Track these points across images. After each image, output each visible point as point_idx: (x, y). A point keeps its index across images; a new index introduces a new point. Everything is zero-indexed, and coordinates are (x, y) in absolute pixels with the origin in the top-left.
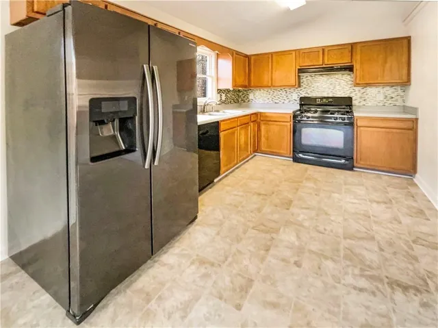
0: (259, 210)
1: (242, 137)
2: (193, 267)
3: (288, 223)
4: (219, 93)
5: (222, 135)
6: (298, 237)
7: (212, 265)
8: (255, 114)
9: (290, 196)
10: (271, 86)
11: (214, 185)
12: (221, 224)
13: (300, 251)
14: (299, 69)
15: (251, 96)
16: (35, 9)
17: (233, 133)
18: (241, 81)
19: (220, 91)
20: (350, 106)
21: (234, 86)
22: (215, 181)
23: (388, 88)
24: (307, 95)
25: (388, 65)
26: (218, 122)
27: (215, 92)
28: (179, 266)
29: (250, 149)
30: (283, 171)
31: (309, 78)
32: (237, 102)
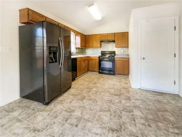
0: (88, 85)
1: (84, 64)
2: (71, 96)
3: (95, 87)
4: (76, 49)
5: (78, 62)
6: (97, 89)
7: (76, 95)
8: (88, 57)
9: (97, 82)
10: (92, 47)
11: (75, 80)
12: (78, 88)
13: (97, 92)
14: (101, 41)
15: (87, 51)
16: (30, 19)
17: (81, 63)
18: (83, 45)
19: (76, 48)
20: (115, 54)
21: (81, 46)
22: (76, 79)
23: (124, 48)
24: (103, 51)
25: (123, 41)
26: (76, 58)
27: (75, 48)
28: (68, 96)
29: (86, 70)
30: (96, 76)
31: (104, 44)
32: (82, 53)
